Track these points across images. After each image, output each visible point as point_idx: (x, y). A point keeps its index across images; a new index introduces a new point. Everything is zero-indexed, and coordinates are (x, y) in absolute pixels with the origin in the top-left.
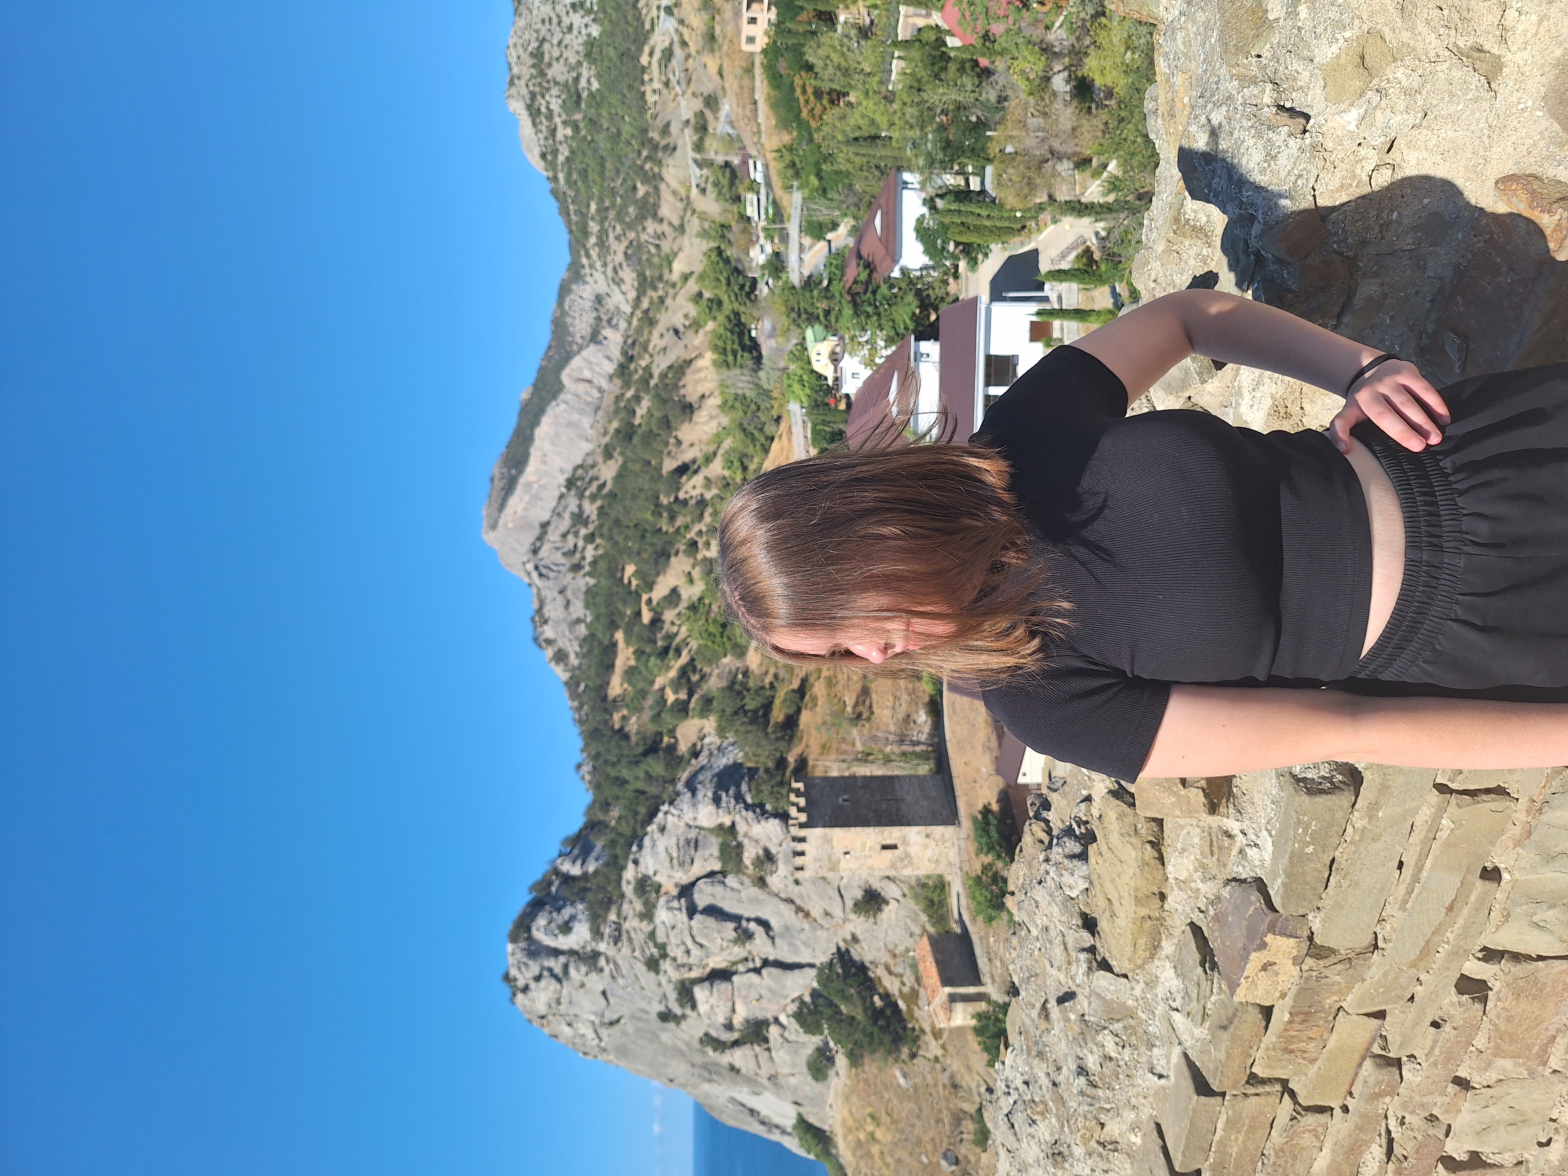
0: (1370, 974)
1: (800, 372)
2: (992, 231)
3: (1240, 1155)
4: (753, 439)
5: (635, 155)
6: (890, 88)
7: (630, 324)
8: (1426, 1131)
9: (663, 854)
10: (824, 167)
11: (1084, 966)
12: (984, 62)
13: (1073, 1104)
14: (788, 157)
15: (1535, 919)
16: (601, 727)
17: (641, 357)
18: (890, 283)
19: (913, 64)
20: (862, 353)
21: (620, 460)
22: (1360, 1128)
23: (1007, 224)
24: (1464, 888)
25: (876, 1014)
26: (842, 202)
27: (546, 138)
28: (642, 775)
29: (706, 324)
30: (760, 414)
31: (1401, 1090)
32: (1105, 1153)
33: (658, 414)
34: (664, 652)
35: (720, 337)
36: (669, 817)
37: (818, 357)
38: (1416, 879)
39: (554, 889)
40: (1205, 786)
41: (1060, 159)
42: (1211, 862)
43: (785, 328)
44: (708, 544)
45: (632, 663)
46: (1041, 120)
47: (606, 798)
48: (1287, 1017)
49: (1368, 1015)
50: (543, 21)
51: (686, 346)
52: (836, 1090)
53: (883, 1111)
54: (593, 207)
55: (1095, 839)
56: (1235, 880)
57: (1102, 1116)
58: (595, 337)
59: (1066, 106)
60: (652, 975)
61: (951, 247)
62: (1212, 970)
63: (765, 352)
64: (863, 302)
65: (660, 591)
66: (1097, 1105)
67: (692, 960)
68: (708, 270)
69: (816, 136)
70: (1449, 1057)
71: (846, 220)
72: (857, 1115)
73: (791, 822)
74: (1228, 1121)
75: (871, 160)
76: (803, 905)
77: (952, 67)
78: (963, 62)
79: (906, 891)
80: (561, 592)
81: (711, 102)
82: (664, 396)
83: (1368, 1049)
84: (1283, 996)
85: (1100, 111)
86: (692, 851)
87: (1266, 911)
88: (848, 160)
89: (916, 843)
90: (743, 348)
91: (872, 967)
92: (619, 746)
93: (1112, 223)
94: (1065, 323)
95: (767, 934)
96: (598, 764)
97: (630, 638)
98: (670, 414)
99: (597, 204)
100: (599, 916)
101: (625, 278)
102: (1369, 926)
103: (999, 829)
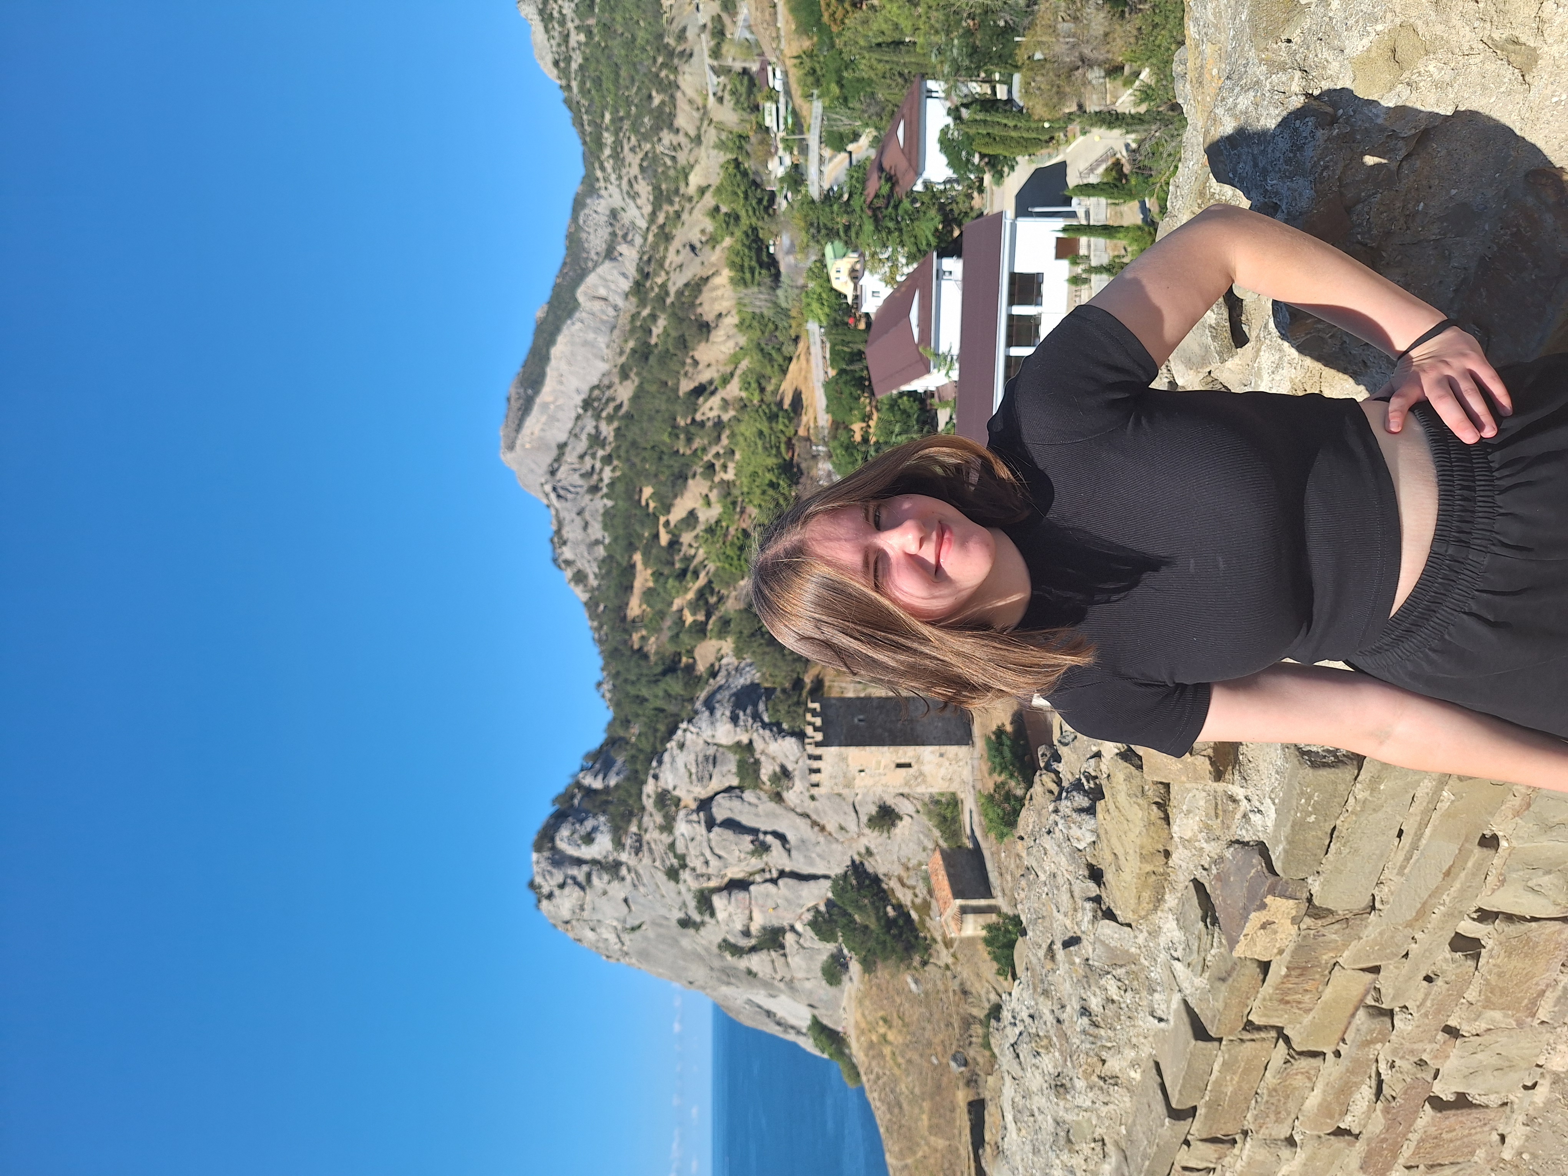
0: (1366, 933)
1: (819, 290)
2: (1018, 143)
3: (1235, 1093)
4: (771, 360)
5: (650, 61)
7: (645, 239)
8: (1414, 1074)
9: (682, 770)
10: (845, 74)
11: (1090, 915)
13: (1076, 1041)
14: (808, 65)
15: (1530, 884)
16: (621, 647)
17: (657, 274)
18: (913, 197)
20: (883, 271)
21: (637, 381)
22: (1351, 1072)
23: (1034, 135)
24: (1462, 855)
25: (889, 924)
26: (864, 111)
27: (559, 45)
28: (661, 694)
29: (723, 239)
30: (778, 334)
31: (1393, 1037)
32: (1105, 1087)
33: (674, 334)
34: (682, 575)
35: (738, 254)
36: (688, 734)
37: (838, 275)
38: (1415, 846)
39: (576, 802)
40: (1212, 755)
41: (1091, 66)
42: (1216, 824)
43: (804, 245)
44: (725, 467)
45: (651, 584)
46: (1072, 25)
47: (626, 716)
48: (1284, 971)
49: (1363, 970)
51: (703, 263)
52: (850, 994)
53: (895, 1015)
54: (608, 117)
55: (1103, 797)
56: (1238, 842)
57: (1104, 1053)
58: (610, 254)
59: (1098, 10)
60: (672, 884)
61: (976, 159)
62: (1213, 924)
63: (782, 269)
64: (884, 217)
65: (677, 514)
66: (1099, 1043)
67: (710, 871)
68: (725, 184)
69: (837, 41)
70: (1441, 1008)
71: (867, 130)
72: (869, 1018)
73: (807, 741)
74: (1224, 1063)
75: (895, 66)
76: (818, 820)
79: (920, 808)
80: (579, 513)
81: (729, 5)
82: (680, 314)
83: (1362, 1001)
84: (1281, 952)
85: (1134, 16)
86: (711, 767)
87: (1267, 874)
88: (871, 67)
89: (929, 763)
90: (761, 265)
91: (885, 879)
92: (639, 666)
93: (1143, 135)
94: (1092, 239)
95: (784, 847)
96: (618, 682)
97: (649, 559)
98: (687, 334)
99: (611, 113)
100: (620, 828)
101: (640, 192)
102: (1367, 890)
103: (1012, 749)
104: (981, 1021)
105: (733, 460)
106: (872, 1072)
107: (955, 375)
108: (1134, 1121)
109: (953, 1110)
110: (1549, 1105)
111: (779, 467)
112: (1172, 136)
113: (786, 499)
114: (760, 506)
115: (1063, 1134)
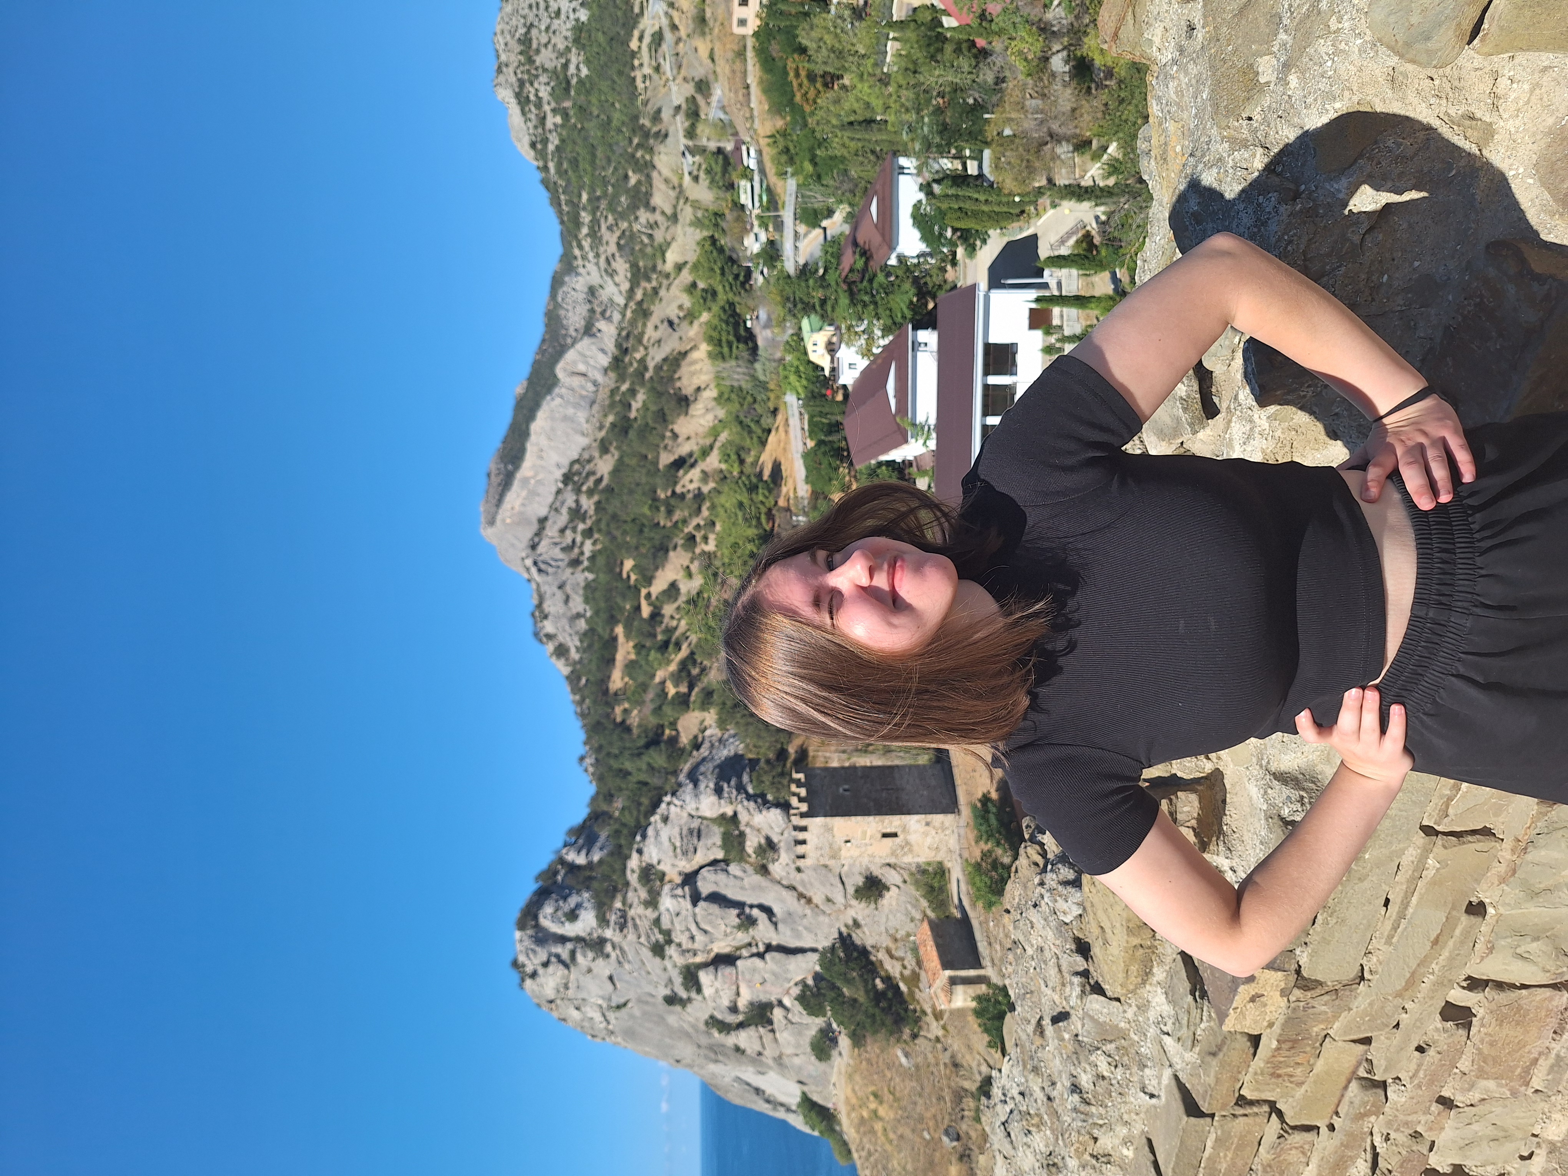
0: (1356, 1004)
1: (796, 363)
2: (990, 217)
3: (1229, 1169)
4: (750, 432)
5: (626, 142)
6: (885, 70)
7: (624, 315)
8: (1409, 1147)
9: (666, 844)
10: (818, 152)
11: (1078, 990)
12: (981, 42)
13: (1067, 1119)
14: (781, 144)
15: (1518, 951)
16: (604, 721)
17: (635, 350)
18: (887, 270)
19: (908, 45)
20: (859, 343)
21: (617, 455)
22: (1346, 1146)
23: (1005, 209)
24: (1449, 923)
25: (878, 996)
26: (837, 188)
27: (536, 127)
28: (644, 767)
29: (700, 314)
30: (756, 406)
31: (1387, 1108)
32: (1098, 1165)
33: (653, 408)
34: (664, 646)
35: (715, 329)
36: (672, 807)
37: (815, 348)
38: (1402, 916)
39: (559, 878)
40: (1195, 826)
41: (1059, 142)
43: (781, 319)
44: (705, 539)
45: (633, 657)
46: (1040, 102)
47: (609, 790)
48: (1274, 1044)
49: (1354, 1041)
50: (530, 6)
51: (681, 338)
52: (839, 1069)
53: (886, 1089)
54: (585, 197)
57: (1095, 1131)
58: (589, 330)
59: (1065, 86)
60: (658, 960)
61: (949, 233)
62: (1202, 998)
63: (760, 342)
64: (860, 291)
65: (659, 586)
66: (1091, 1121)
67: (696, 946)
68: (702, 260)
69: (810, 120)
70: (1434, 1079)
71: (841, 207)
72: (860, 1094)
73: (792, 812)
74: (1217, 1140)
75: (867, 144)
76: (805, 892)
77: (949, 48)
78: (959, 43)
79: (907, 878)
80: (560, 587)
81: (703, 86)
82: (659, 388)
83: (1354, 1073)
84: (1271, 1025)
85: (1100, 91)
86: (695, 841)
88: (843, 145)
89: (916, 832)
90: (739, 339)
91: (873, 951)
92: (621, 739)
93: (1112, 207)
94: (1065, 310)
95: (770, 920)
96: (600, 757)
97: (630, 632)
98: (666, 408)
99: (589, 193)
100: (604, 904)
101: (618, 269)
102: (1355, 959)
103: (998, 817)
104: (972, 1094)
105: (713, 532)
106: (863, 1149)
107: (932, 444)
111: (760, 537)
112: (1141, 208)
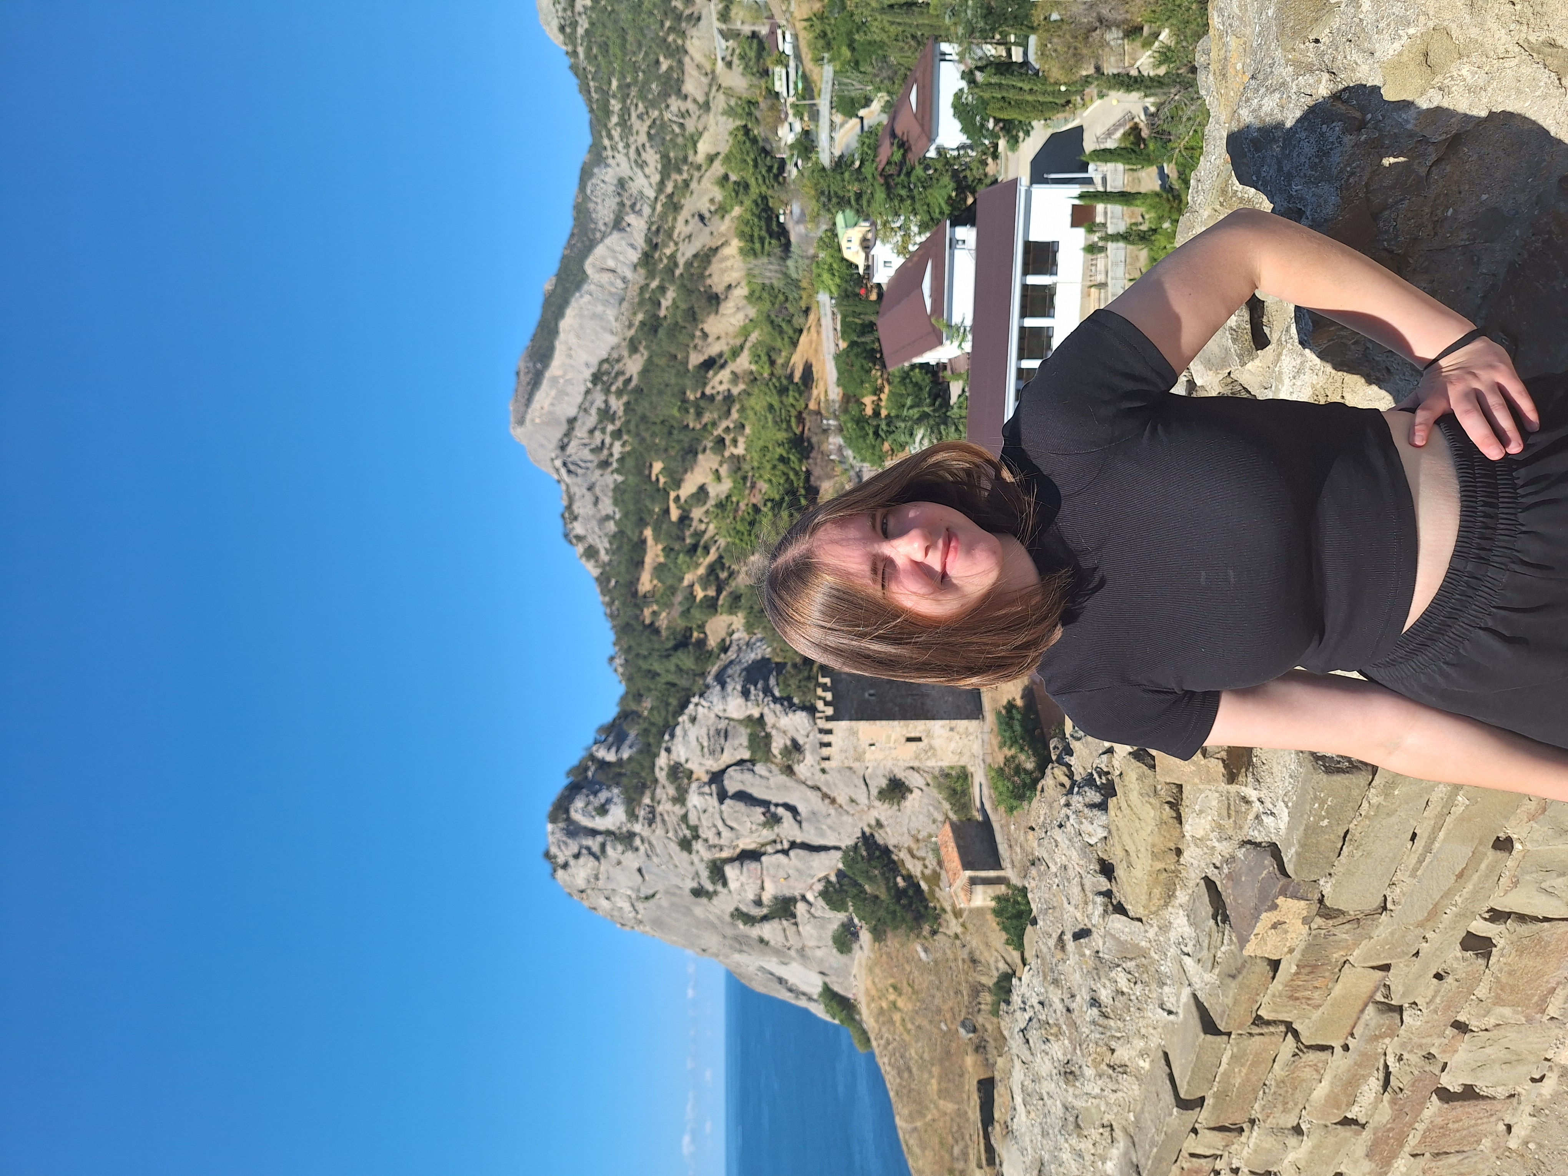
0: (1377, 933)
1: (830, 260)
2: (1034, 107)
3: (1243, 1084)
4: (781, 332)
5: (658, 26)
7: (654, 209)
8: (1422, 1067)
9: (694, 743)
10: (857, 37)
11: (1101, 909)
13: (1085, 1030)
14: (818, 28)
15: (1543, 886)
16: (633, 622)
17: (666, 245)
18: (926, 164)
20: (895, 240)
21: (646, 354)
22: (1359, 1065)
23: (1050, 99)
24: (1476, 858)
25: (899, 894)
26: (875, 75)
27: (565, 10)
28: (672, 668)
29: (732, 208)
30: (788, 305)
31: (1402, 1032)
32: (1114, 1075)
33: (683, 306)
34: (693, 550)
35: (747, 223)
36: (700, 708)
37: (849, 245)
38: (1428, 849)
39: (590, 774)
40: (1225, 757)
41: (1109, 27)
42: (1228, 823)
43: (815, 214)
44: (735, 442)
45: (662, 559)
47: (638, 690)
48: (1294, 969)
49: (1373, 968)
51: (712, 233)
52: (860, 962)
53: (905, 982)
54: (615, 84)
55: (1115, 794)
56: (1249, 842)
57: (1113, 1043)
58: (618, 224)
60: (685, 854)
61: (991, 124)
62: (1224, 922)
63: (793, 238)
64: (896, 185)
65: (688, 489)
66: (1109, 1034)
67: (722, 842)
68: (734, 151)
69: (848, 3)
70: (1449, 1005)
71: (879, 95)
72: (879, 985)
73: (818, 715)
74: (1233, 1056)
75: (907, 29)
76: (829, 792)
79: (930, 781)
80: (590, 489)
82: (689, 286)
83: (1371, 997)
84: (1291, 951)
86: (722, 741)
87: (1279, 876)
88: (883, 29)
89: (940, 736)
90: (771, 235)
91: (895, 850)
92: (650, 641)
93: (1163, 99)
94: (1109, 206)
95: (795, 818)
96: (630, 657)
97: (659, 535)
98: (696, 306)
99: (618, 80)
100: (633, 800)
101: (648, 161)
102: (1379, 891)
103: (1023, 724)
104: (989, 988)
105: (743, 435)
106: (882, 1038)
107: (968, 347)
108: (1142, 1108)
109: (961, 1075)
110: (1557, 1097)
111: (790, 441)
112: (1192, 99)
113: (797, 473)
114: (770, 481)
115: (1071, 1119)
